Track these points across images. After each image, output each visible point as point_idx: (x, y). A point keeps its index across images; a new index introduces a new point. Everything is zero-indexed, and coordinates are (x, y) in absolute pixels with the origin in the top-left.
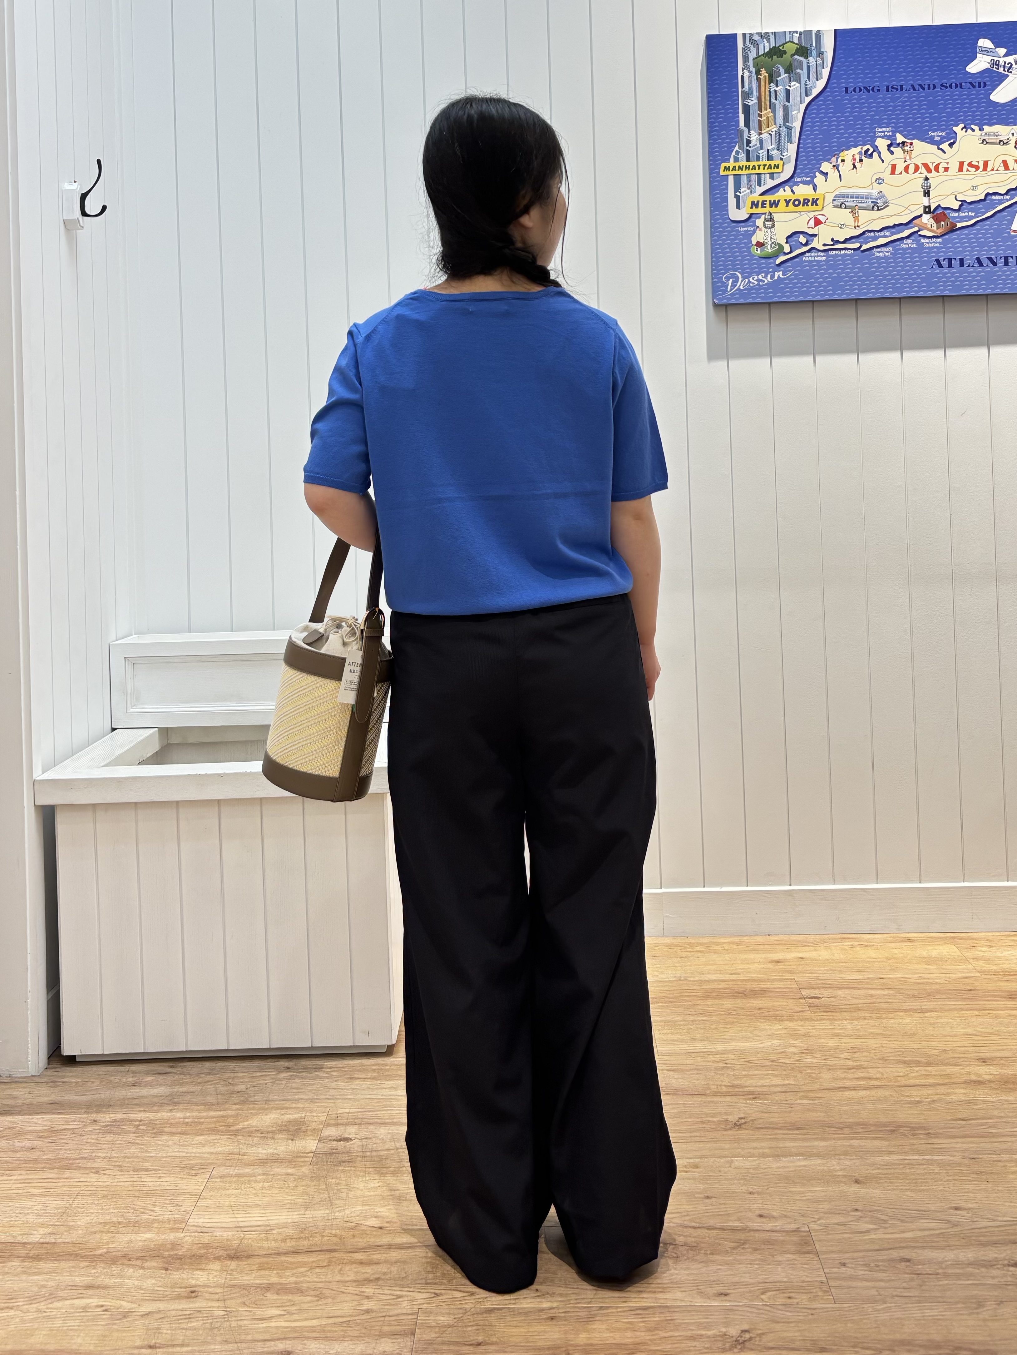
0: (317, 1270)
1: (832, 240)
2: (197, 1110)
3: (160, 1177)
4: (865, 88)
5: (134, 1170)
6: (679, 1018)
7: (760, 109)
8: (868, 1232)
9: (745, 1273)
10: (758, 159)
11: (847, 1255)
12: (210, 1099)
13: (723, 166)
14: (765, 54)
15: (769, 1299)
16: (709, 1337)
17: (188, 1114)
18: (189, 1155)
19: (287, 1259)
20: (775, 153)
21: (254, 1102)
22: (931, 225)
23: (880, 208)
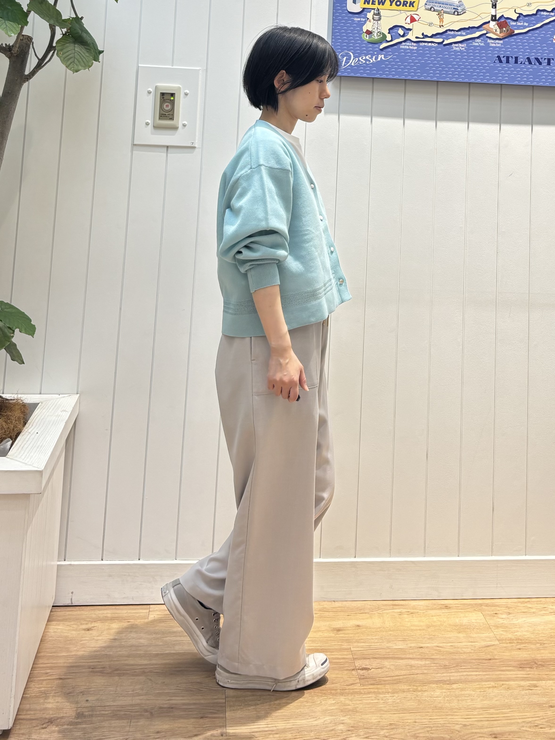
1: (423, 34)
22: (496, 30)
23: (459, 13)
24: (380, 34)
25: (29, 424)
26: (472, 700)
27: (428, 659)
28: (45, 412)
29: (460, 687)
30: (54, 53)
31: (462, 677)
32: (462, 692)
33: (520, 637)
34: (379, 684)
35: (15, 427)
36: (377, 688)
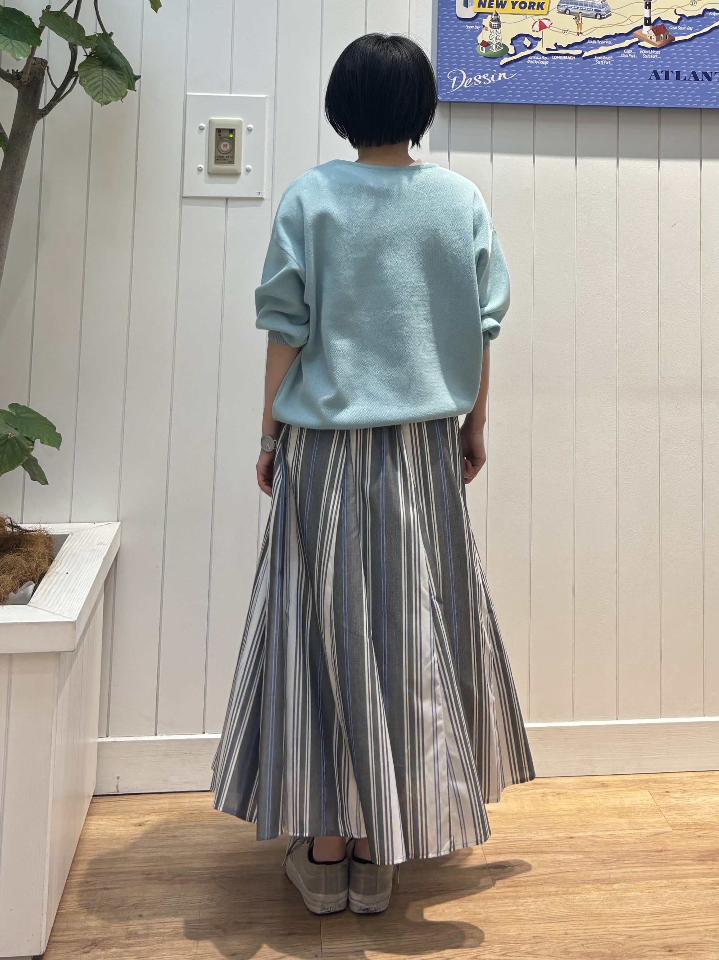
1: (556, 45)
22: (651, 37)
23: (602, 17)
24: (500, 45)
25: (56, 562)
26: (639, 903)
27: (580, 852)
28: (76, 546)
29: (621, 887)
30: (76, 80)
31: (626, 875)
32: (628, 893)
33: (699, 821)
34: (517, 886)
35: (38, 565)
36: (517, 892)
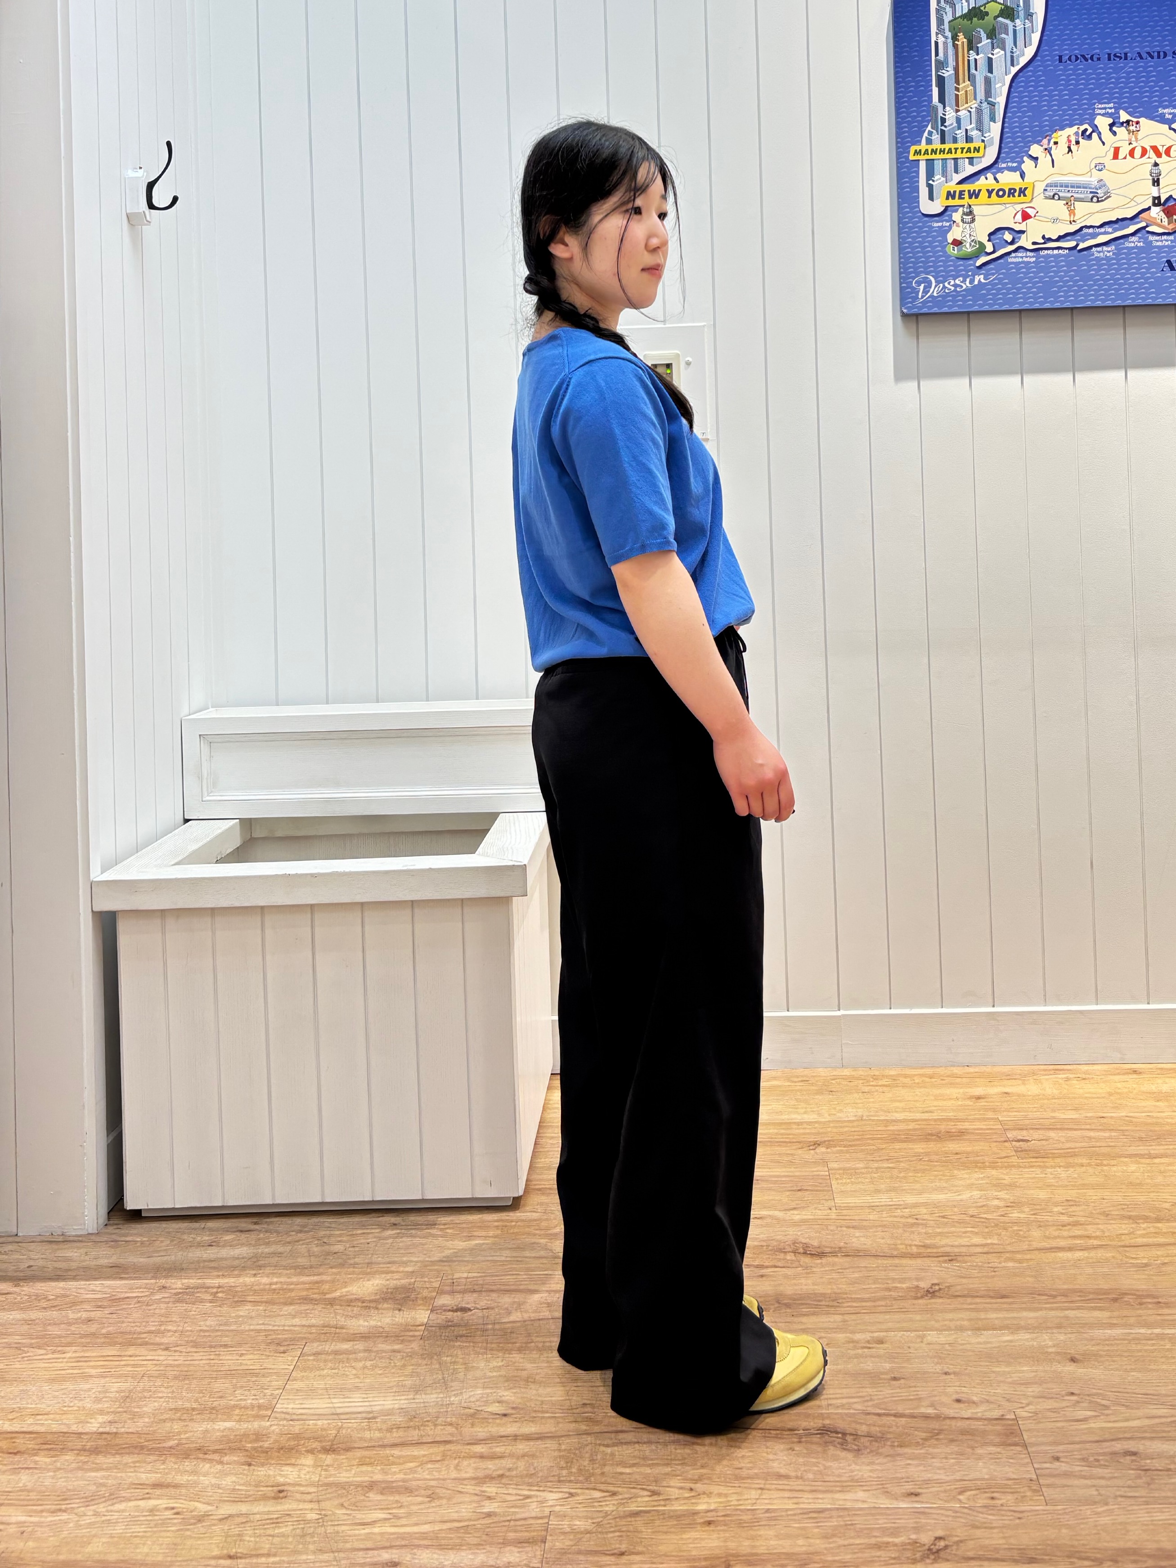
0: (430, 1466)
1: (1043, 237)
2: (287, 1274)
3: (242, 1355)
4: (1083, 56)
5: (211, 1347)
6: (861, 1165)
7: (957, 82)
8: (1085, 1420)
9: (939, 1469)
10: (955, 140)
11: (1061, 1448)
12: (302, 1261)
13: (913, 149)
14: (963, 16)
15: (969, 1499)
16: (896, 1545)
17: (275, 1280)
18: (276, 1328)
19: (392, 1452)
20: (974, 133)
21: (354, 1265)
22: (1162, 219)
23: (1100, 200)
24: (976, 243)
